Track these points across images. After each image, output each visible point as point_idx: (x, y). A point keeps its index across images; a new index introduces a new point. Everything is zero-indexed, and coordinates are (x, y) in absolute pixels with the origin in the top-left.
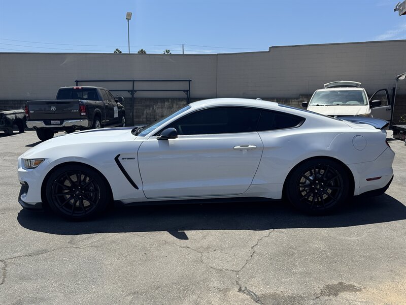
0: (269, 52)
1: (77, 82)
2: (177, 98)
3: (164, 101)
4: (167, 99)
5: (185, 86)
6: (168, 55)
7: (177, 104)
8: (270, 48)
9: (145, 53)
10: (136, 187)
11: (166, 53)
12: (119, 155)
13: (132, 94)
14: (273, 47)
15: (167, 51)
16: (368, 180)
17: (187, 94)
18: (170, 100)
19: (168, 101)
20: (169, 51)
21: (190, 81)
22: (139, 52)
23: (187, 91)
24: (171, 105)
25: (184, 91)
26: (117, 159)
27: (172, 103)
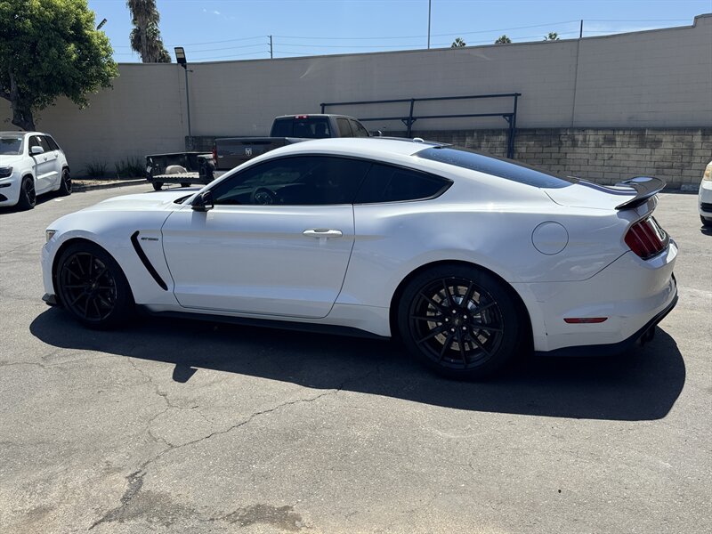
0: (693, 27)
1: (323, 105)
2: (488, 130)
3: (465, 136)
4: (471, 132)
5: (506, 106)
6: (553, 42)
7: (488, 141)
8: (696, 18)
9: (509, 41)
10: (164, 286)
11: (549, 39)
12: (137, 233)
13: (409, 125)
14: (703, 16)
15: (551, 37)
16: (568, 321)
17: (510, 121)
18: (475, 134)
19: (473, 136)
20: (555, 35)
21: (517, 95)
22: (497, 42)
23: (510, 115)
24: (476, 144)
25: (505, 115)
26: (134, 238)
27: (480, 141)
